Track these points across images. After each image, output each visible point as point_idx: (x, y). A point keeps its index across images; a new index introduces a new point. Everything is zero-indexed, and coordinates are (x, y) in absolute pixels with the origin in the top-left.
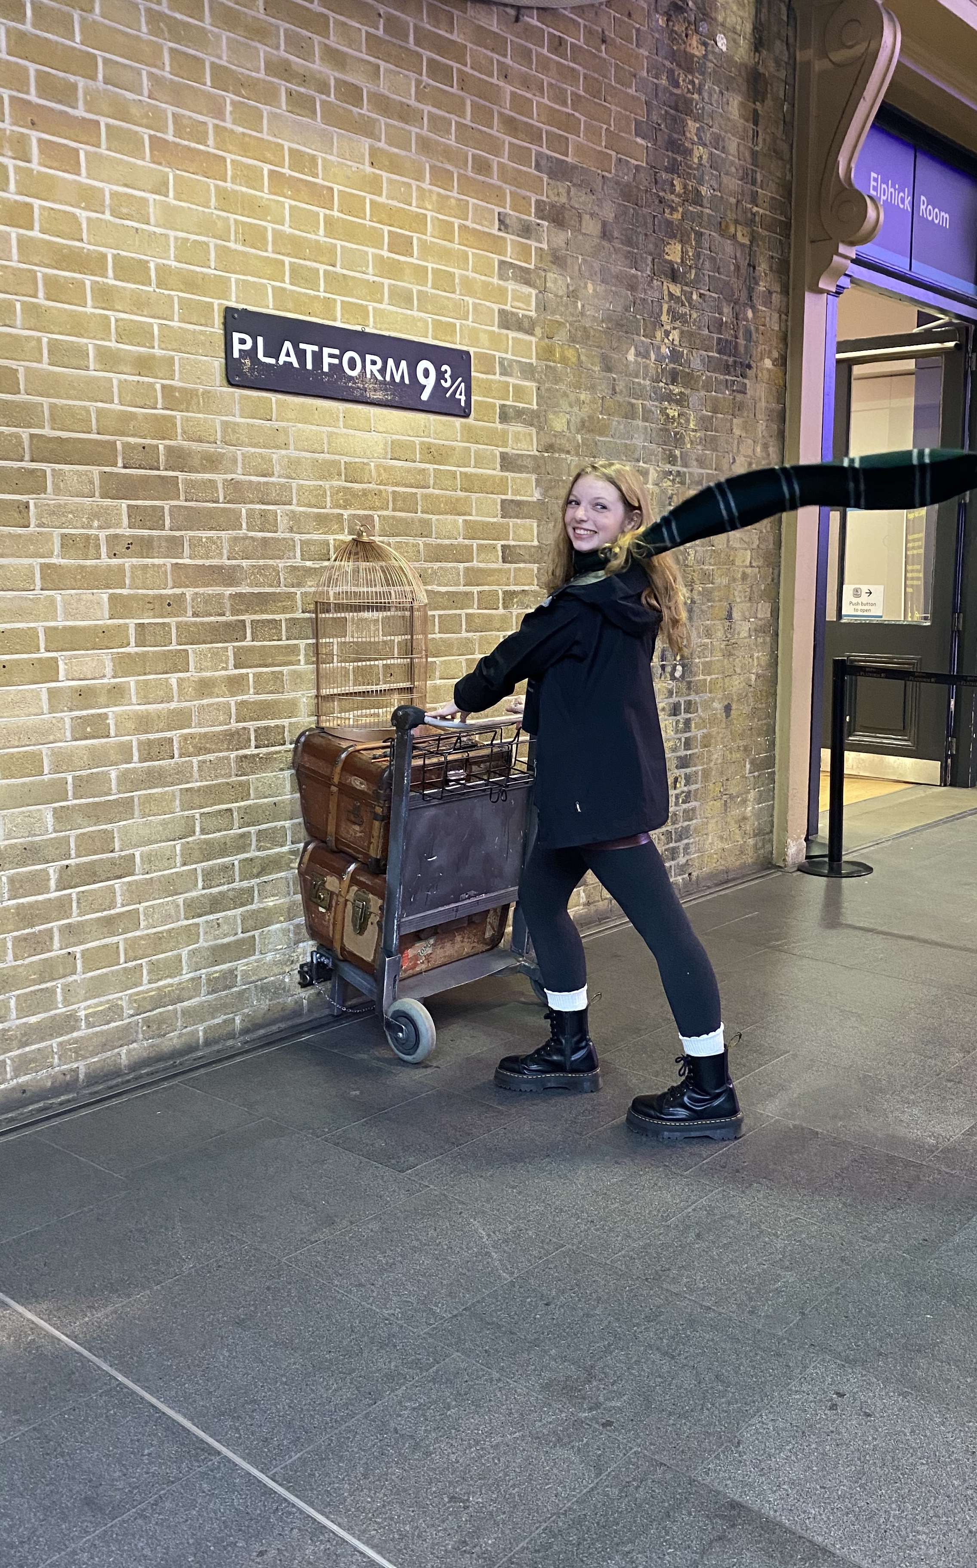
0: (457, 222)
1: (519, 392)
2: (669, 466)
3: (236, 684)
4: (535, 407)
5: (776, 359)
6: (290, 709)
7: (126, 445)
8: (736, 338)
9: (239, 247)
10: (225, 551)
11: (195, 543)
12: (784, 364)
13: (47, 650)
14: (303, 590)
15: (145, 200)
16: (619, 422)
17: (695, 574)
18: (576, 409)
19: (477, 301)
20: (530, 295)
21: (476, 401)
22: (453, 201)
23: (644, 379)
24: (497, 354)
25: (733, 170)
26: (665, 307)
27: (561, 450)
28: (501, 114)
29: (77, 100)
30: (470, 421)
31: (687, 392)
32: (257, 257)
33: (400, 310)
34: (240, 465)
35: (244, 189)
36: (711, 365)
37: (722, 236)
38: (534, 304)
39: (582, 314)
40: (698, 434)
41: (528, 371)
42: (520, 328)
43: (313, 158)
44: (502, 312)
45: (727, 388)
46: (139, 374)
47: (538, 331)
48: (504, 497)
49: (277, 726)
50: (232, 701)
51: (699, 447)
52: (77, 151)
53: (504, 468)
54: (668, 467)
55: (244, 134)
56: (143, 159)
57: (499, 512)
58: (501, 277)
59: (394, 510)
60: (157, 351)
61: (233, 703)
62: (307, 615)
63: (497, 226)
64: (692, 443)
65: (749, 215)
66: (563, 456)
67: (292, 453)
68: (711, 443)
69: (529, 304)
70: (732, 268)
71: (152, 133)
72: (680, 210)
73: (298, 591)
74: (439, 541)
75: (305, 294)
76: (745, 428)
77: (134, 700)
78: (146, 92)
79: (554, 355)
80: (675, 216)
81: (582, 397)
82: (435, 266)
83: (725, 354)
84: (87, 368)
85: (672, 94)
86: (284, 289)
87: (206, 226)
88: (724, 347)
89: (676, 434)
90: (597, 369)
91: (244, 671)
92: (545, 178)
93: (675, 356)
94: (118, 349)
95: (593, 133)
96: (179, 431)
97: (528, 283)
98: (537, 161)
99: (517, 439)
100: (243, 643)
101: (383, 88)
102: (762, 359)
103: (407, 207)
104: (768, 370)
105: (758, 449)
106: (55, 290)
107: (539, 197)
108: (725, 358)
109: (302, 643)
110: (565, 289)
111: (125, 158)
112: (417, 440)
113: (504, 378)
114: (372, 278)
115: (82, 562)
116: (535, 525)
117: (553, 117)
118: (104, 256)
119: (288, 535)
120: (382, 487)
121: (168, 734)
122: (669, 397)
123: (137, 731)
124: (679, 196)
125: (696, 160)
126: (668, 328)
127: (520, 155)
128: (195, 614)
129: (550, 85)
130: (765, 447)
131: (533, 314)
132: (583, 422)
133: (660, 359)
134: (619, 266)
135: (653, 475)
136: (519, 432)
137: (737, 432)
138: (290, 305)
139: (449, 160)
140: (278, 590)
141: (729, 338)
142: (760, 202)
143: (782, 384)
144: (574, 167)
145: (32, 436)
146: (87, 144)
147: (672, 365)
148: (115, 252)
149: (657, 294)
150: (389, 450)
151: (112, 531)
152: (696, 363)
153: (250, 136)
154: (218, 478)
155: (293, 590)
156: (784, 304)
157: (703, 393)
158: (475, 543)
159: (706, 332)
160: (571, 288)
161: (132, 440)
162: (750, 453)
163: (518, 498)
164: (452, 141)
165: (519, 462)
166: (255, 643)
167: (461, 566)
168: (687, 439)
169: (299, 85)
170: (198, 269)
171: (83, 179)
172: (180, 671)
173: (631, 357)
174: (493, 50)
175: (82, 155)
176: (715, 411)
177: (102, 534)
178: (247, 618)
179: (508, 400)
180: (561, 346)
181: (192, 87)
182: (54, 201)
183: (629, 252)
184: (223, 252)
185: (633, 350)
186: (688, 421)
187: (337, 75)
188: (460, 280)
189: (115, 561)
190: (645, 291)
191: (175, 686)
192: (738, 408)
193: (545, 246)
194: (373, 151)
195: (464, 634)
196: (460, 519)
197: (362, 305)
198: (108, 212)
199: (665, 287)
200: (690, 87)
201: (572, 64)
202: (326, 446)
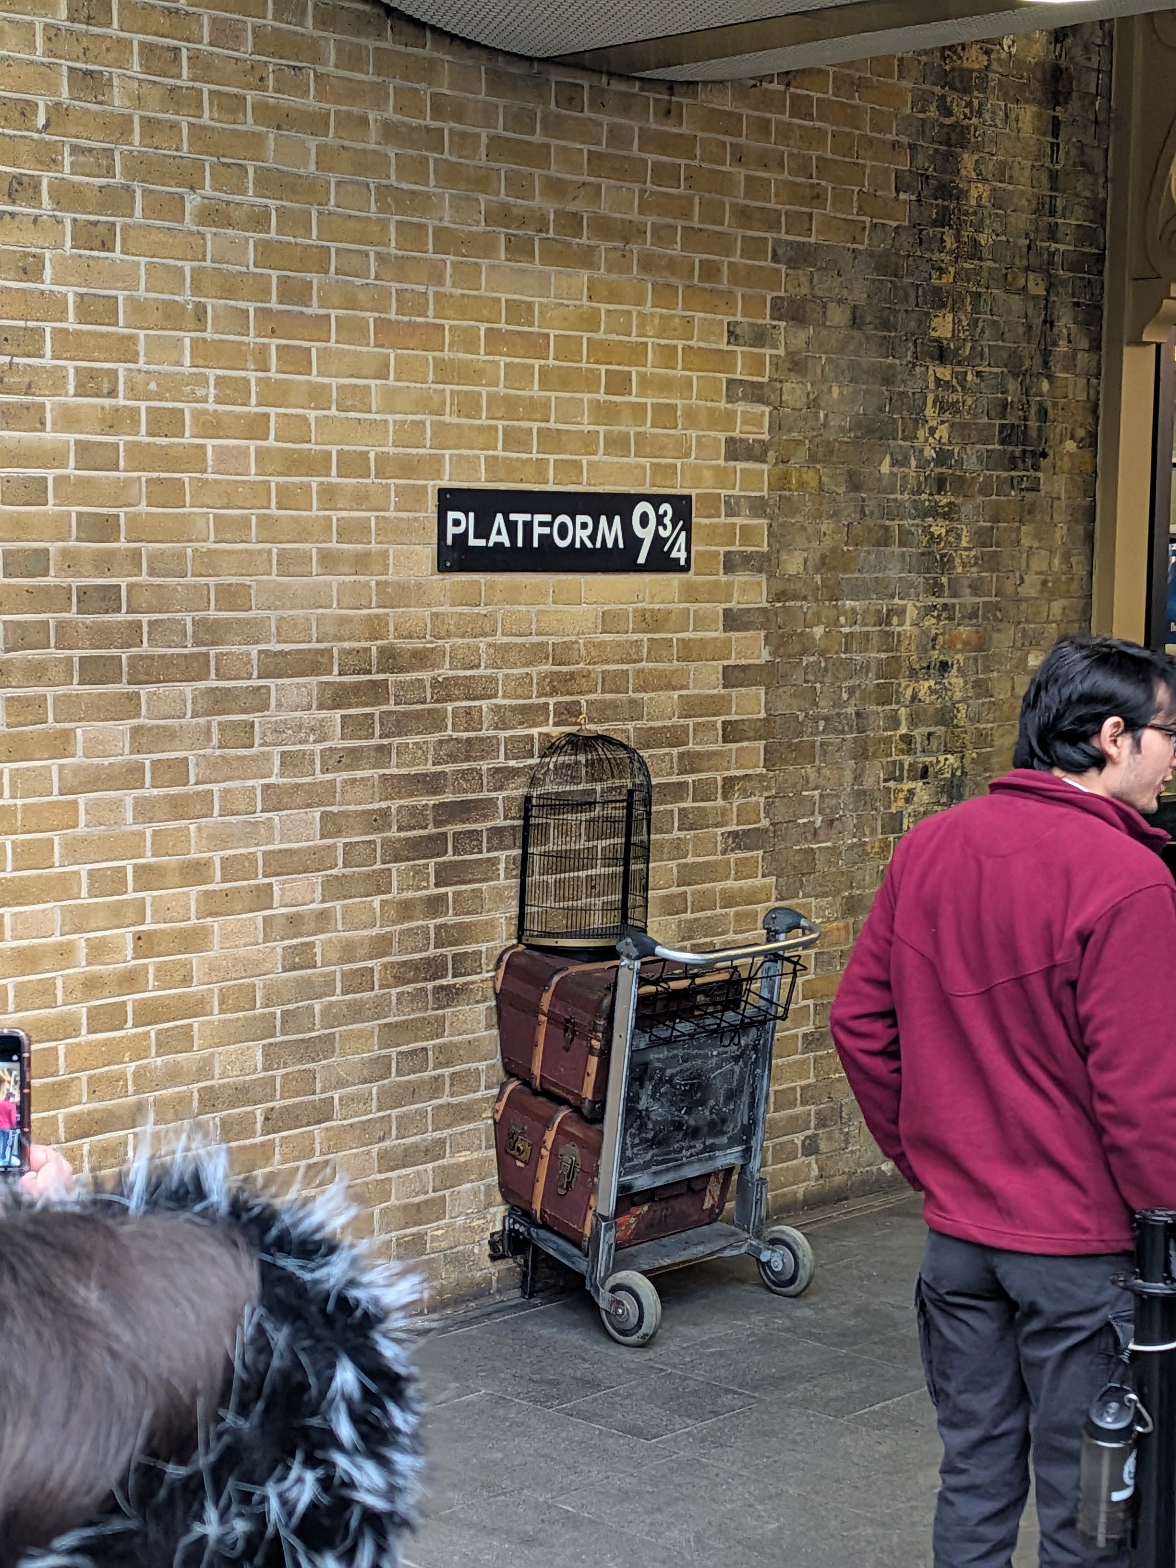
0: (680, 344)
1: (747, 533)
2: (933, 598)
3: (435, 905)
4: (766, 549)
5: (1082, 440)
6: (488, 930)
7: (342, 651)
8: (1026, 419)
9: (455, 420)
10: (430, 757)
11: (402, 750)
12: (1094, 445)
13: (265, 876)
14: (505, 793)
15: (368, 387)
16: (869, 553)
17: (967, 737)
18: (815, 544)
19: (701, 433)
20: (762, 415)
21: (697, 552)
22: (677, 320)
23: (902, 493)
24: (723, 492)
25: (1024, 202)
26: (930, 397)
27: (795, 598)
28: (732, 205)
29: (311, 300)
30: (690, 576)
31: (959, 500)
32: (471, 427)
33: (616, 460)
34: (447, 659)
35: (461, 355)
36: (990, 461)
37: (1007, 291)
38: (767, 425)
39: (825, 425)
40: (973, 553)
41: (758, 507)
42: (750, 456)
43: (530, 306)
44: (730, 441)
45: (1012, 487)
46: (356, 573)
47: (771, 455)
48: (726, 663)
49: (474, 952)
50: (432, 923)
51: (974, 569)
52: (309, 350)
53: (727, 628)
54: (932, 600)
55: (463, 295)
56: (368, 345)
57: (721, 681)
58: (730, 399)
59: (603, 692)
60: (374, 547)
61: (432, 927)
62: (509, 822)
63: (726, 340)
64: (964, 565)
65: (1045, 256)
66: (799, 604)
67: (500, 639)
68: (991, 562)
69: (761, 426)
70: (1021, 330)
71: (377, 315)
72: (952, 270)
73: (500, 795)
74: (651, 724)
75: (518, 459)
76: (1037, 536)
77: (340, 927)
78: (373, 275)
79: (790, 482)
80: (944, 281)
81: (823, 528)
82: (655, 400)
83: (1009, 444)
84: (310, 574)
85: (942, 125)
86: (495, 458)
87: (424, 404)
88: (1008, 435)
89: (943, 556)
90: (841, 490)
91: (442, 890)
92: (783, 267)
93: (942, 457)
94: (338, 550)
95: (842, 199)
96: (391, 628)
97: (760, 400)
98: (774, 251)
99: (743, 591)
100: (445, 858)
101: (604, 209)
102: (1061, 442)
103: (627, 339)
104: (1071, 455)
105: (1056, 561)
106: (287, 498)
107: (775, 294)
108: (1011, 448)
109: (502, 855)
110: (804, 399)
111: (352, 348)
112: (630, 608)
113: (730, 520)
114: (587, 428)
115: (299, 781)
116: (763, 692)
117: (792, 192)
118: (329, 454)
119: (492, 733)
120: (591, 667)
121: (369, 964)
122: (934, 512)
123: (342, 960)
124: (949, 253)
125: (973, 202)
126: (933, 423)
127: (754, 248)
128: (400, 829)
129: (791, 155)
130: (1066, 558)
131: (766, 437)
132: (823, 558)
133: (923, 464)
134: (871, 358)
135: (911, 613)
136: (745, 583)
137: (1026, 542)
138: (501, 474)
139: (674, 273)
140: (481, 796)
141: (1016, 422)
142: (1060, 235)
143: (1090, 469)
144: (818, 246)
145: (260, 652)
146: (319, 340)
147: (938, 470)
148: (339, 447)
149: (920, 383)
150: (600, 621)
151: (327, 744)
152: (971, 463)
153: (468, 296)
154: (426, 675)
155: (494, 795)
156: (1094, 364)
157: (980, 499)
158: (691, 722)
159: (985, 420)
160: (812, 397)
161: (346, 645)
162: (1044, 567)
163: (743, 662)
164: (676, 251)
165: (745, 619)
166: (457, 858)
167: (675, 751)
168: (958, 561)
169: (518, 228)
170: (413, 451)
171: (314, 378)
172: (383, 893)
173: (885, 468)
174: (726, 133)
175: (314, 352)
176: (995, 519)
177: (318, 747)
178: (450, 829)
179: (734, 544)
180: (799, 470)
181: (415, 258)
182: (287, 407)
183: (885, 337)
184: (440, 428)
185: (887, 459)
186: (959, 537)
187: (557, 206)
188: (683, 411)
189: (329, 776)
190: (904, 381)
191: (378, 910)
192: (1027, 512)
193: (781, 352)
194: (592, 285)
195: (676, 834)
196: (675, 695)
197: (575, 461)
198: (334, 407)
199: (931, 372)
200: (967, 111)
201: (818, 124)
202: (534, 627)
